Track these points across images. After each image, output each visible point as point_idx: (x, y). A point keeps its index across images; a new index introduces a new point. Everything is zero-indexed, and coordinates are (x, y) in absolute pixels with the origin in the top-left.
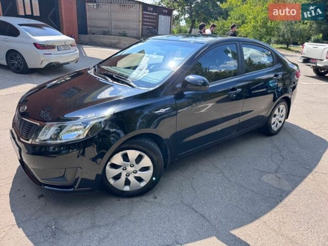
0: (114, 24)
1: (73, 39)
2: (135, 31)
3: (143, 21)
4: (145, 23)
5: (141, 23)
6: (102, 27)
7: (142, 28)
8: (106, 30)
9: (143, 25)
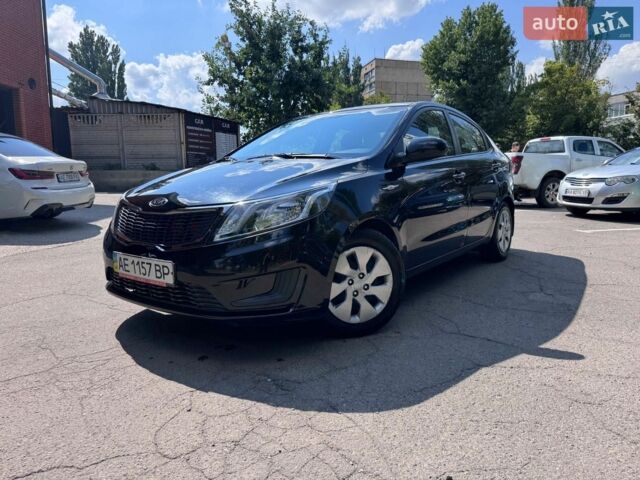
0: (128, 149)
1: (83, 162)
2: (172, 161)
3: (188, 143)
4: (191, 146)
5: (184, 147)
6: (103, 157)
7: (187, 155)
8: (113, 162)
9: (188, 149)
